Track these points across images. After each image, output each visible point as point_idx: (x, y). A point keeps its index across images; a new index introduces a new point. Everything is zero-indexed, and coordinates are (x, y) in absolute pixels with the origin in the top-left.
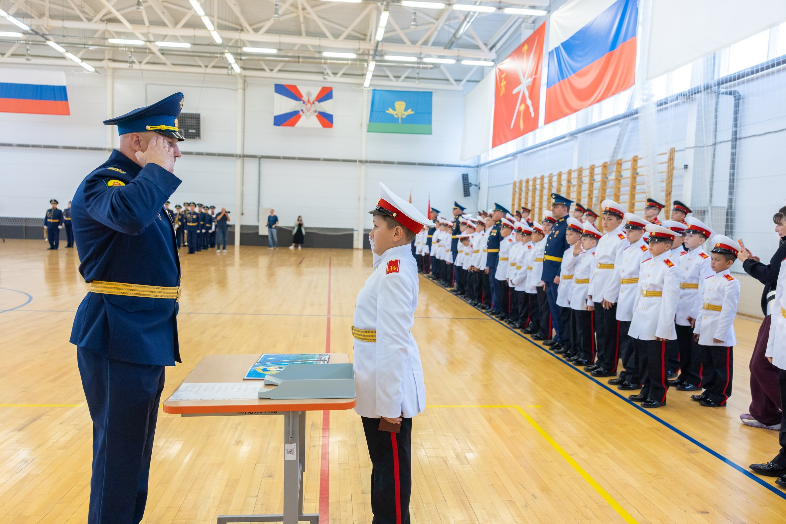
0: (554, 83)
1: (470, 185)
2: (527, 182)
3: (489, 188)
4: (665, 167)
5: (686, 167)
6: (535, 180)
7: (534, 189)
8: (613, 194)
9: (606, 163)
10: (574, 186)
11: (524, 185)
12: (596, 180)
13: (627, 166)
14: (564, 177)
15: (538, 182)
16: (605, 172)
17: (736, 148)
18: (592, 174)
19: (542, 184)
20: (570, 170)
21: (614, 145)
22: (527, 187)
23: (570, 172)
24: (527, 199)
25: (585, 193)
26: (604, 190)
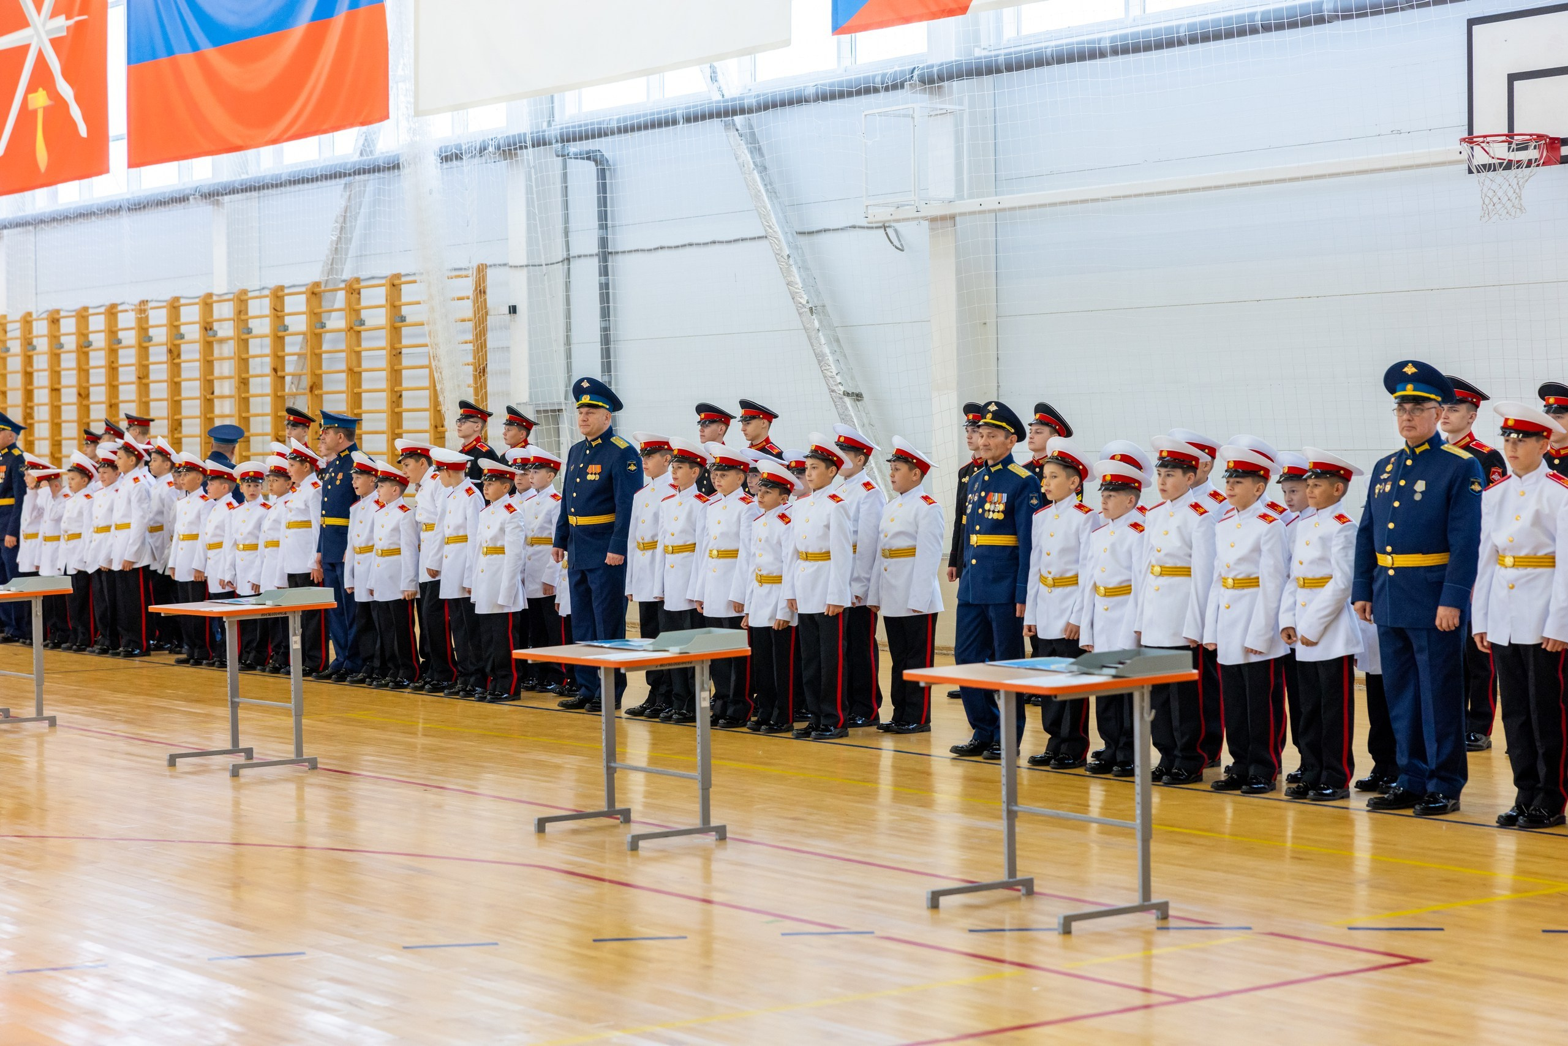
0: (154, 56)
2: (54, 320)
4: (467, 309)
5: (513, 310)
6: (82, 315)
7: (84, 348)
8: (343, 366)
9: (317, 284)
10: (222, 341)
11: (41, 328)
12: (291, 329)
13: (374, 297)
14: (190, 314)
15: (97, 322)
16: (315, 311)
17: (606, 274)
18: (278, 312)
20: (210, 295)
21: (334, 238)
22: (55, 339)
23: (209, 301)
24: (56, 374)
25: (261, 366)
26: (318, 357)
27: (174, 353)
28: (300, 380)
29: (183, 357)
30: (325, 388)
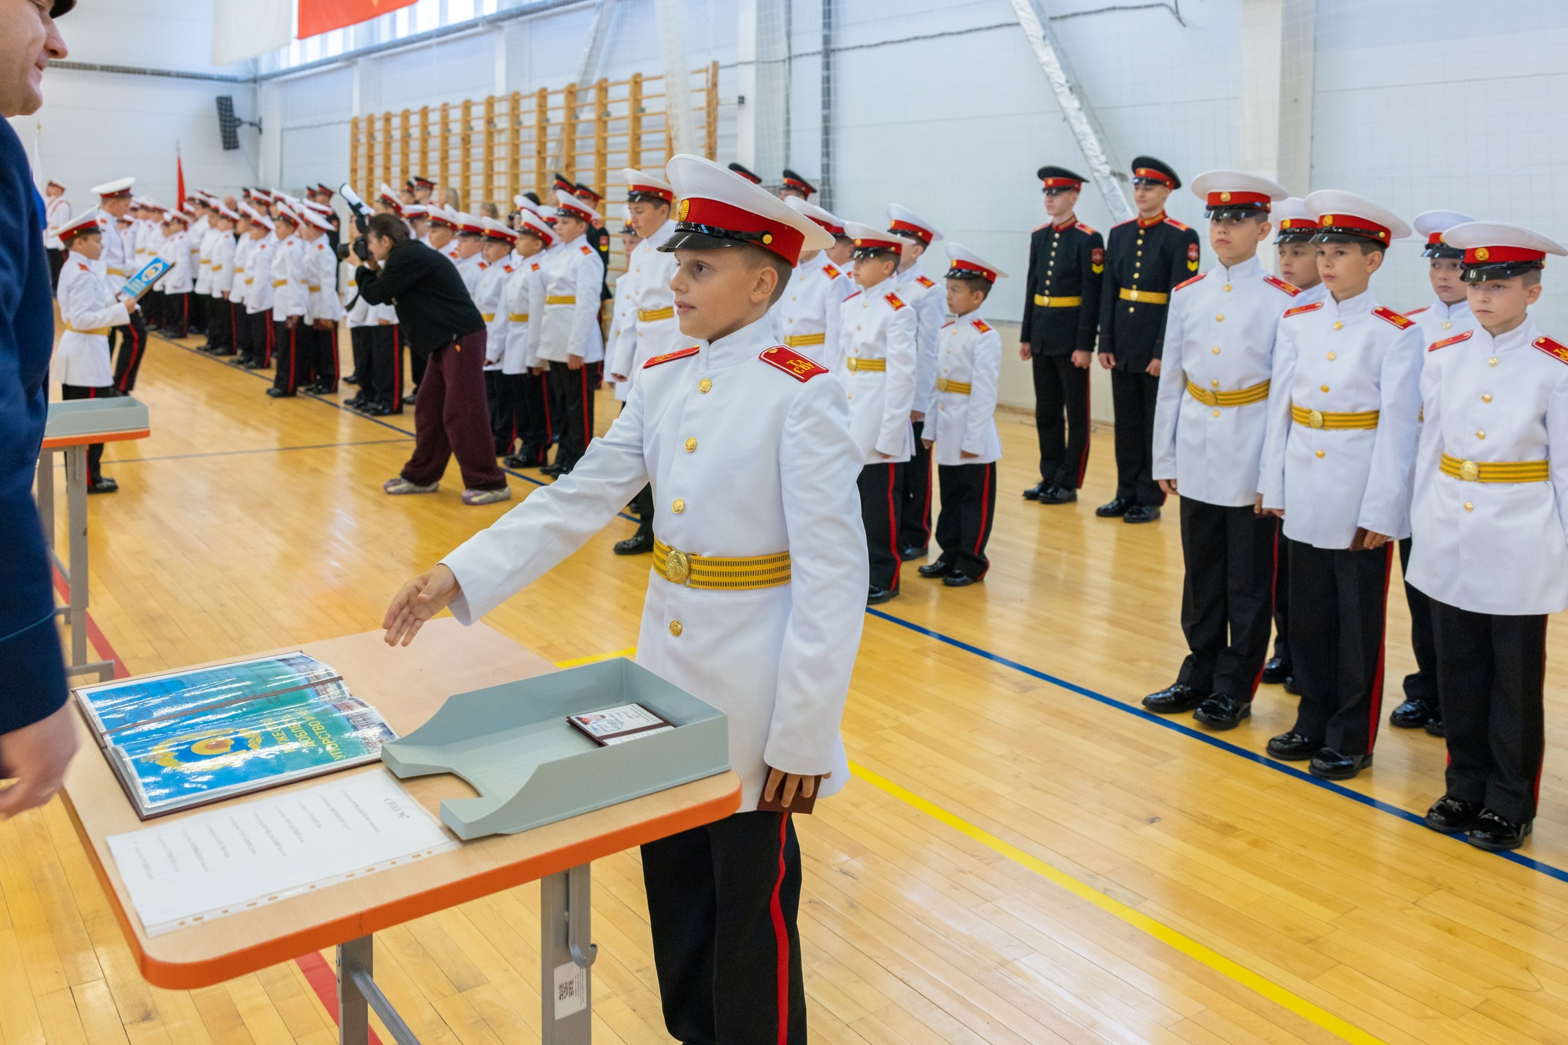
1: (237, 123)
3: (283, 131)
4: (701, 100)
5: (741, 100)
6: (406, 115)
7: (406, 138)
8: (593, 150)
9: (572, 85)
10: (500, 131)
11: (379, 125)
12: (552, 121)
13: (620, 93)
14: (478, 111)
15: (415, 120)
16: (573, 105)
17: (830, 68)
18: (542, 108)
19: (425, 127)
20: (492, 97)
21: (588, 49)
22: (388, 133)
23: (491, 101)
24: (387, 157)
25: (529, 148)
26: (572, 142)
27: (466, 140)
28: (557, 162)
29: (473, 144)
30: (578, 167)
